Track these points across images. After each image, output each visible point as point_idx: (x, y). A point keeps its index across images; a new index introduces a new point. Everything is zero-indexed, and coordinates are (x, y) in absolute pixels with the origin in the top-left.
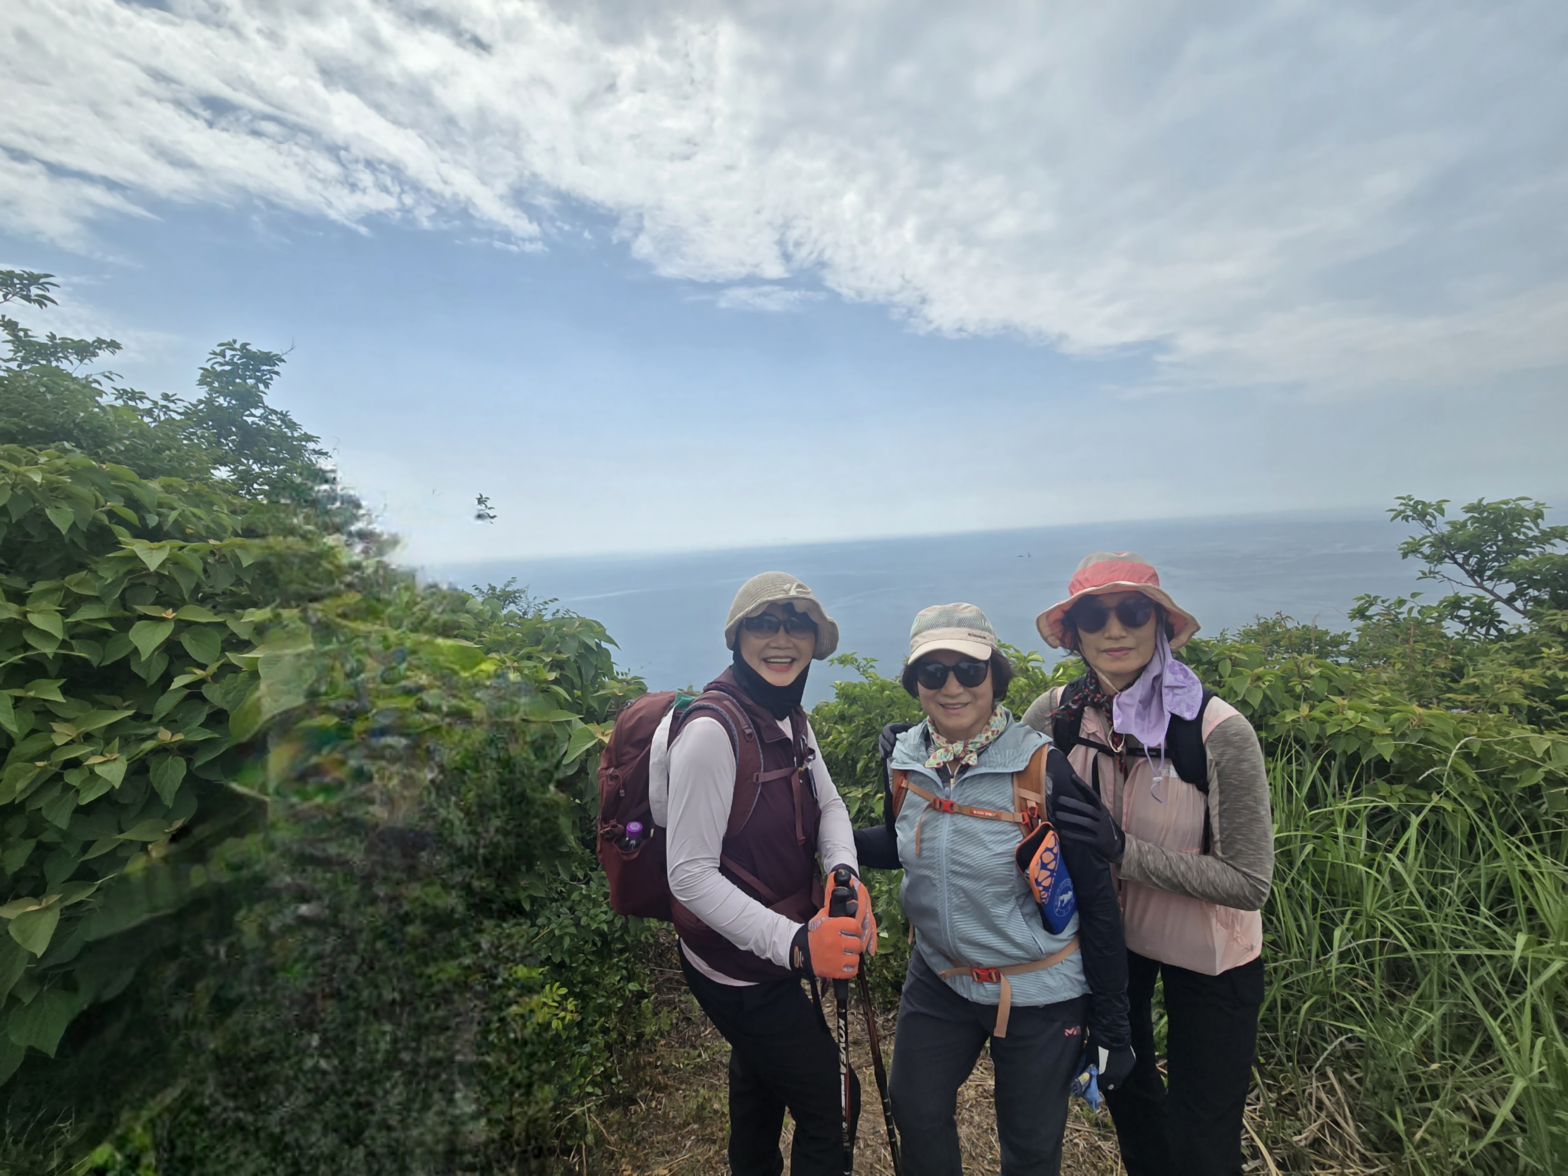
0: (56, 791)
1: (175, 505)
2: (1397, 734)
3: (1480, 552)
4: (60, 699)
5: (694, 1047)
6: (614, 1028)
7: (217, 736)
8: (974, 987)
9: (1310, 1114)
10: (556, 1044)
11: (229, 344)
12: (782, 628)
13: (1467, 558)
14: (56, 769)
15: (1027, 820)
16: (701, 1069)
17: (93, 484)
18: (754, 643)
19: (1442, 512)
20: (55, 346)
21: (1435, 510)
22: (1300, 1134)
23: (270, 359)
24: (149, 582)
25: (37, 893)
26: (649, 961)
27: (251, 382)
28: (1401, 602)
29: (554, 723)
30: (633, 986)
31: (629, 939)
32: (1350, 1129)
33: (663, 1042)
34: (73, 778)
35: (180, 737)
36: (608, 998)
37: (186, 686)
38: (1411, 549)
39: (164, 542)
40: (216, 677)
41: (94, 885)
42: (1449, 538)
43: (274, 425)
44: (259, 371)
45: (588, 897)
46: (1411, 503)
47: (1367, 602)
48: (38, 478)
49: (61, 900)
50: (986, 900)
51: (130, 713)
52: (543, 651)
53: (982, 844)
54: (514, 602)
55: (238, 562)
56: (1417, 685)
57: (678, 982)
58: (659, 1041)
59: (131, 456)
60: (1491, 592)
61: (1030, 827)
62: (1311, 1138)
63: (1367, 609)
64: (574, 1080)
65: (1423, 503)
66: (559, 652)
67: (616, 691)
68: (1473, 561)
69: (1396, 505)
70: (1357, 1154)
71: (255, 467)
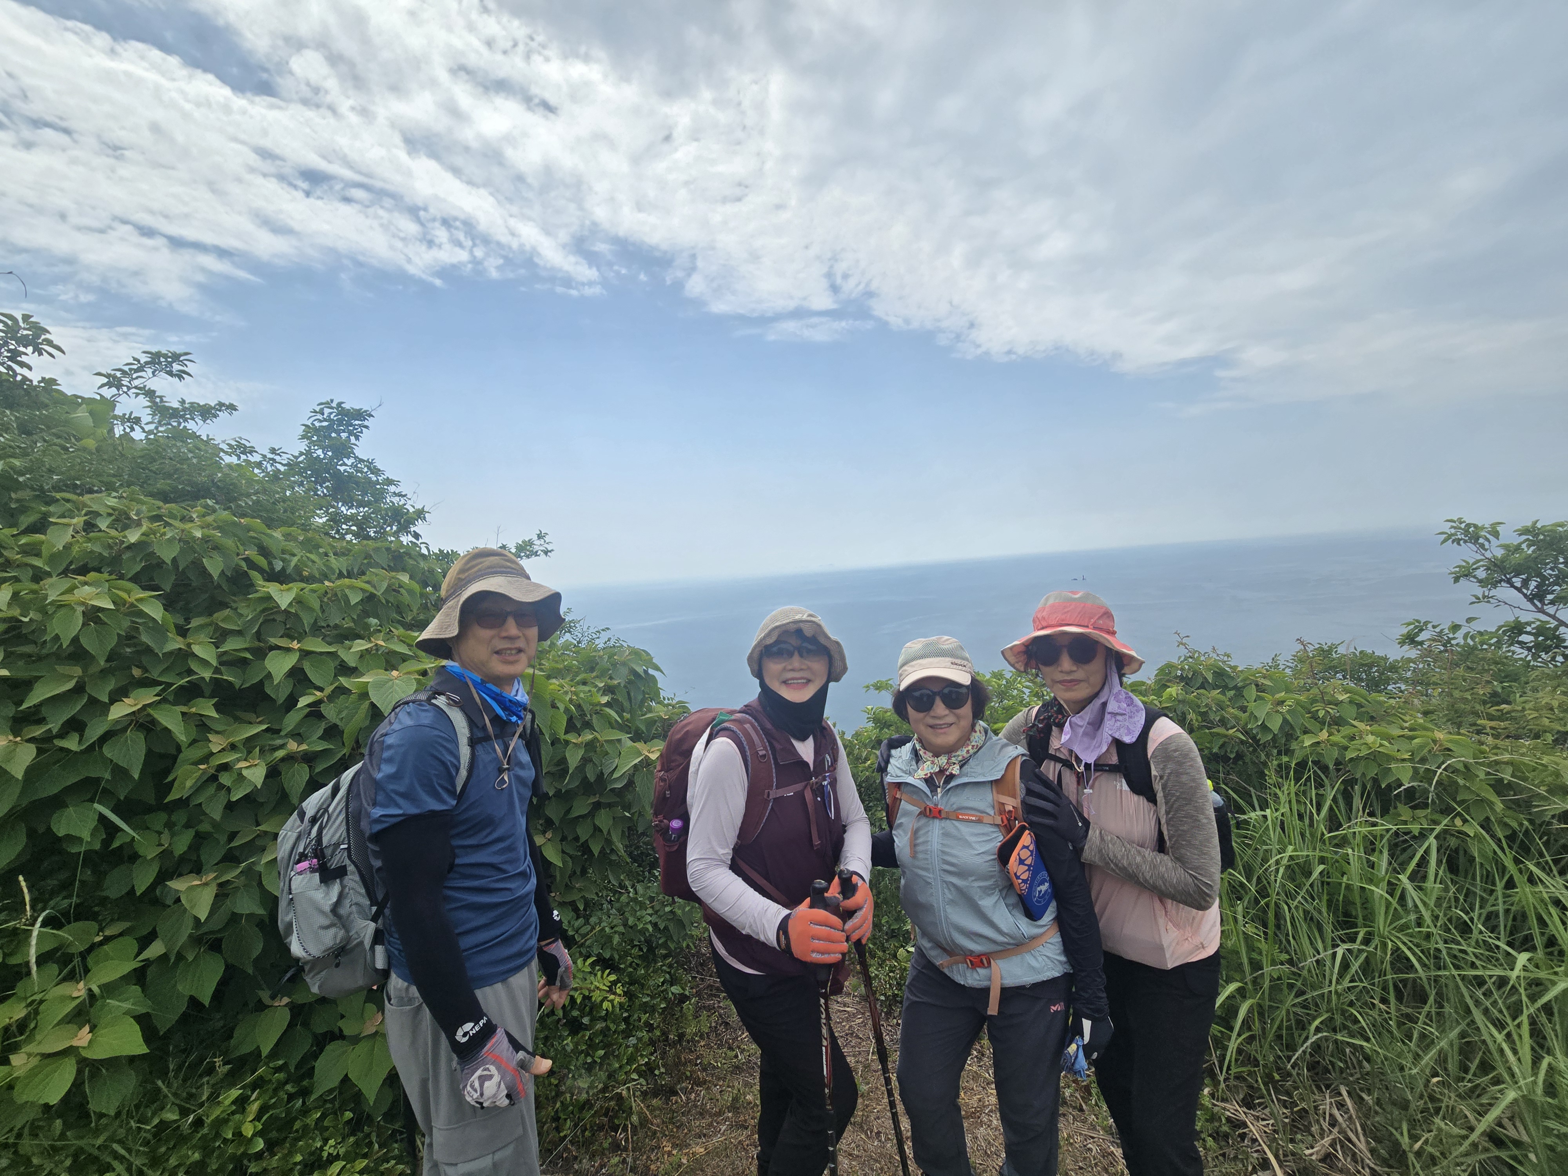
0: (211, 789)
1: (295, 551)
2: (1417, 760)
3: (1539, 575)
4: (215, 714)
5: (731, 1049)
6: (658, 1026)
7: (332, 747)
8: (968, 973)
9: (1322, 1129)
10: (605, 1036)
11: (327, 403)
12: (796, 653)
13: (1525, 583)
14: (212, 771)
15: (1006, 822)
16: (737, 1069)
17: (235, 535)
18: (773, 667)
19: (1496, 535)
20: (185, 409)
21: (1489, 532)
22: (1312, 1148)
23: (361, 415)
24: (279, 618)
25: (198, 870)
26: (691, 969)
27: (344, 435)
28: (1455, 628)
29: (607, 741)
30: (676, 989)
31: (672, 946)
32: (1362, 1146)
33: (702, 1043)
34: (225, 779)
35: (304, 747)
36: (653, 997)
37: (309, 705)
38: (1464, 573)
39: (291, 585)
40: (331, 698)
41: (238, 867)
42: (1503, 562)
43: (362, 472)
44: (351, 425)
45: (635, 900)
46: (1463, 526)
47: (1416, 627)
48: (198, 534)
49: (215, 878)
50: (976, 895)
51: (264, 727)
52: (597, 677)
53: (969, 845)
54: (570, 632)
55: (347, 601)
56: (1456, 711)
57: (718, 989)
58: (698, 1042)
59: (257, 510)
60: (1553, 617)
61: (1008, 828)
62: (1323, 1152)
63: (1417, 634)
64: (620, 1067)
65: (1475, 526)
66: (611, 678)
67: (662, 714)
68: (1533, 584)
69: (1447, 528)
70: (1367, 1170)
71: (343, 509)
